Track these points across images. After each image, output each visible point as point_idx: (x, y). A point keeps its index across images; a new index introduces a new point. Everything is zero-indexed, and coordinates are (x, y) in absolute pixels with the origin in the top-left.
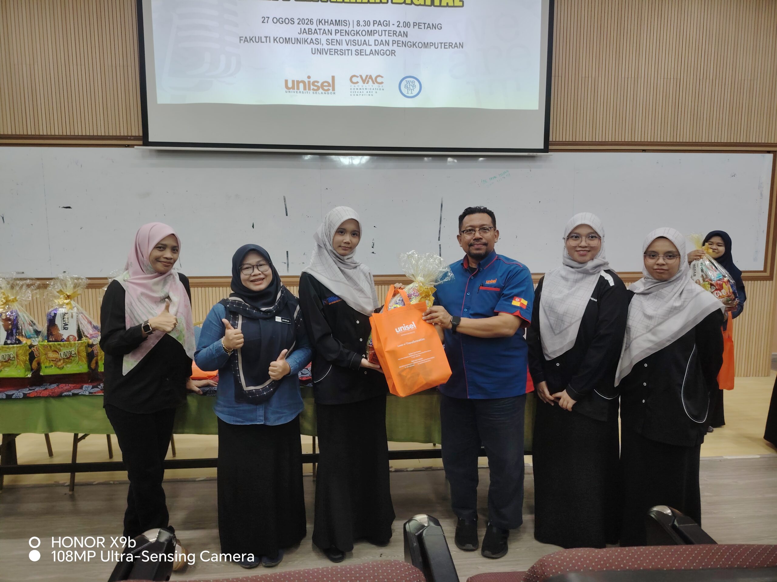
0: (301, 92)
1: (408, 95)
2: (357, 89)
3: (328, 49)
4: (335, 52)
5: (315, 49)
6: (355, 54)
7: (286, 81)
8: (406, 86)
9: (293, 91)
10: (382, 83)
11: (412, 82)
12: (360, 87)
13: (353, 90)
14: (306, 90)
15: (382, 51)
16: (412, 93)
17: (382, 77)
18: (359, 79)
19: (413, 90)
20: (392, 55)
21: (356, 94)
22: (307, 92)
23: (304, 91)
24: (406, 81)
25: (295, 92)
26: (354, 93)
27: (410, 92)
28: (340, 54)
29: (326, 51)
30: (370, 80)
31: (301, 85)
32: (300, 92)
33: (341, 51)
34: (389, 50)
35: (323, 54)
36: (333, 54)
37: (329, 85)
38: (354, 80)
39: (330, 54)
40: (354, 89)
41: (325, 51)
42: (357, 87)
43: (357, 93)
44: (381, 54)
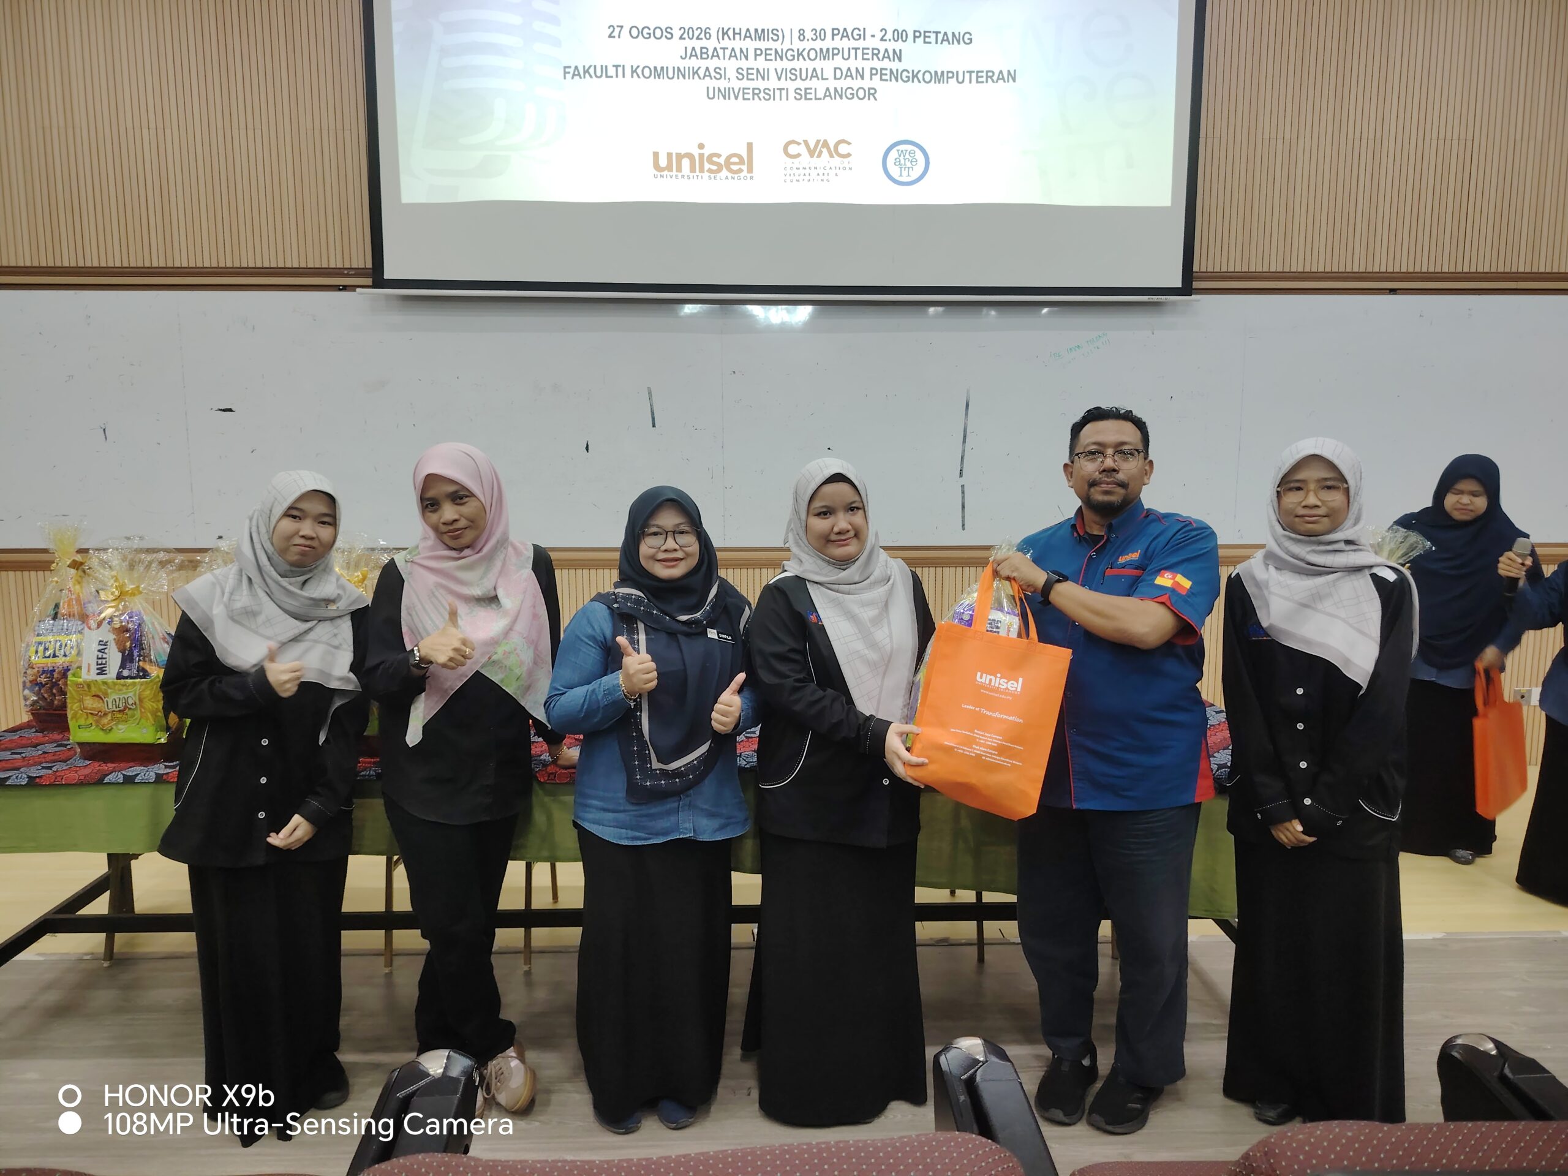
0: (686, 177)
1: (900, 179)
2: (798, 169)
3: (740, 89)
4: (754, 94)
5: (714, 88)
6: (795, 97)
7: (656, 155)
8: (898, 160)
9: (669, 173)
10: (848, 155)
11: (909, 153)
12: (805, 164)
13: (788, 172)
14: (695, 172)
15: (849, 91)
16: (908, 175)
17: (849, 143)
18: (802, 149)
19: (911, 169)
20: (869, 99)
21: (795, 179)
22: (698, 176)
23: (691, 175)
24: (898, 150)
25: (674, 177)
26: (792, 177)
27: (905, 173)
28: (764, 97)
29: (736, 93)
30: (825, 150)
31: (686, 163)
32: (683, 177)
33: (767, 91)
34: (862, 88)
35: (729, 99)
36: (749, 99)
37: (742, 162)
38: (792, 150)
40: (792, 168)
42: (797, 165)
43: (798, 178)
44: (847, 97)
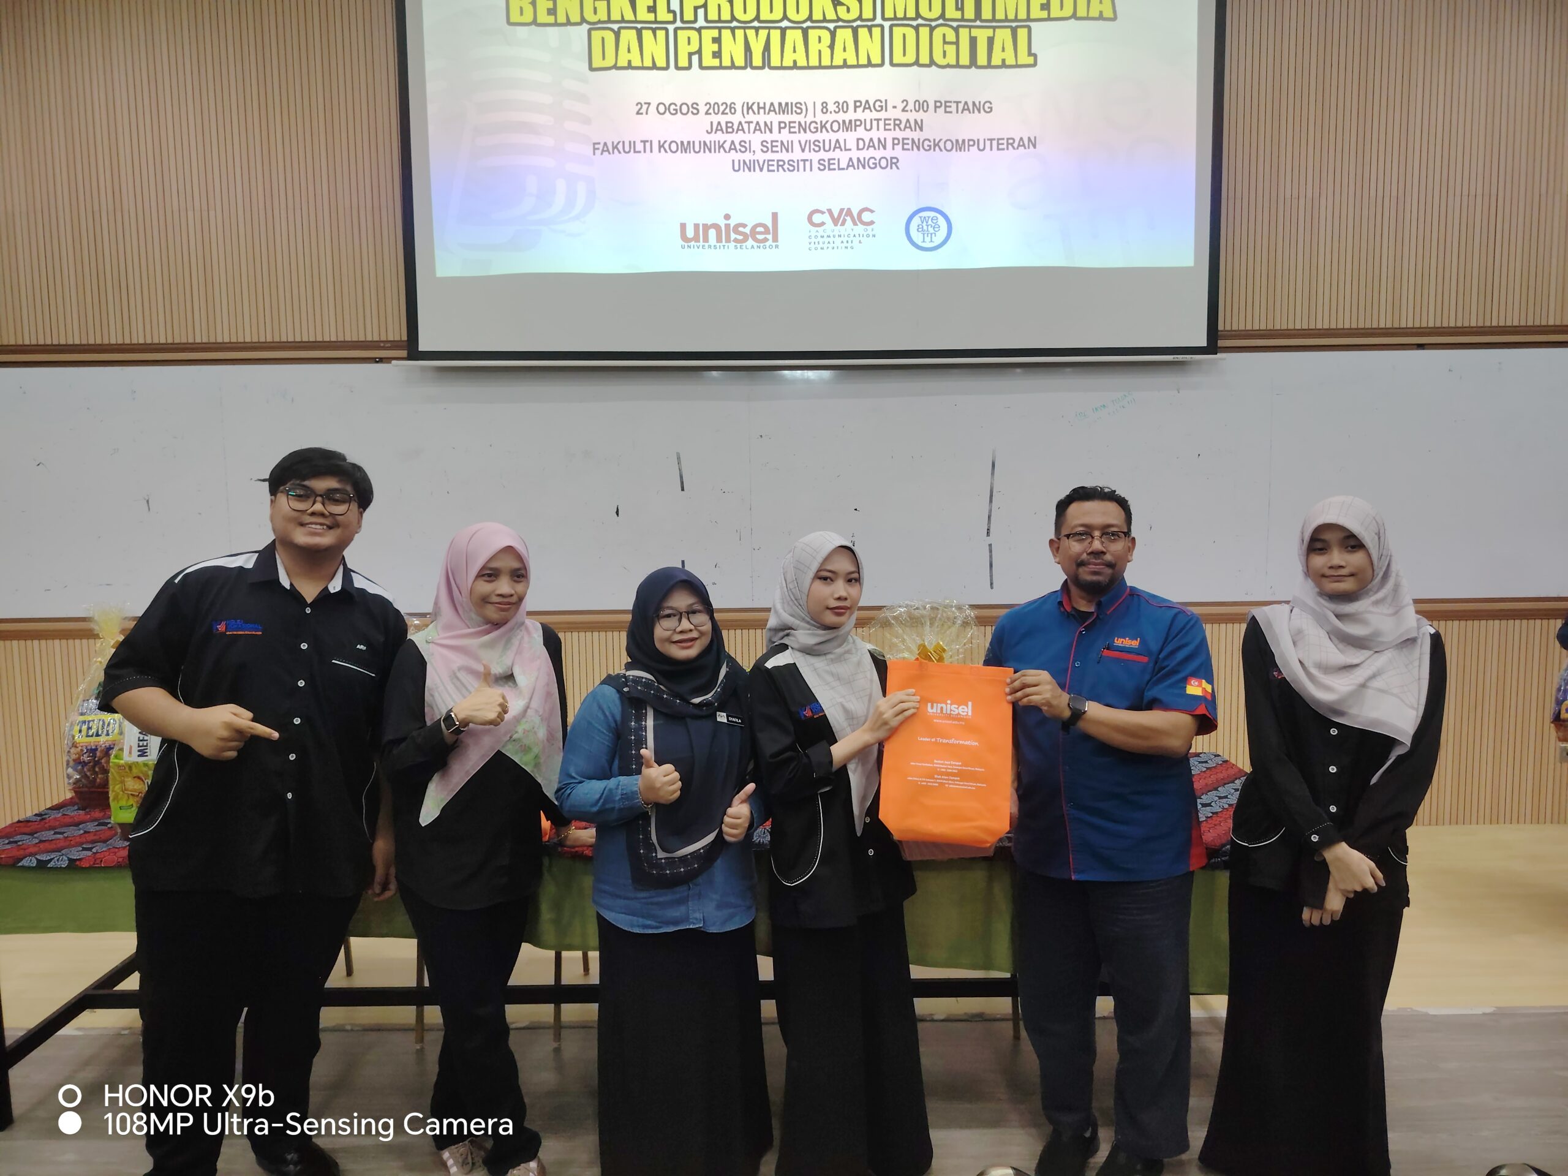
0: (712, 247)
1: (924, 245)
2: (822, 237)
3: (764, 161)
4: (778, 166)
5: (739, 161)
6: (819, 168)
7: (683, 226)
8: (920, 226)
9: (696, 244)
10: (872, 223)
11: (932, 219)
12: (829, 233)
13: (813, 240)
14: (722, 242)
15: (872, 161)
16: (931, 241)
17: (872, 211)
18: (826, 218)
19: (933, 235)
20: (891, 168)
21: (819, 247)
22: (724, 246)
23: (718, 245)
24: (921, 217)
25: (701, 247)
26: (817, 245)
27: (928, 239)
28: (788, 168)
29: (761, 165)
30: (848, 219)
31: (712, 233)
32: (710, 247)
33: (791, 163)
34: (885, 158)
35: (754, 170)
36: (774, 171)
37: (767, 231)
38: (817, 218)
39: (769, 171)
40: (816, 237)
41: (759, 165)
42: (821, 233)
43: (822, 246)
44: (870, 167)
